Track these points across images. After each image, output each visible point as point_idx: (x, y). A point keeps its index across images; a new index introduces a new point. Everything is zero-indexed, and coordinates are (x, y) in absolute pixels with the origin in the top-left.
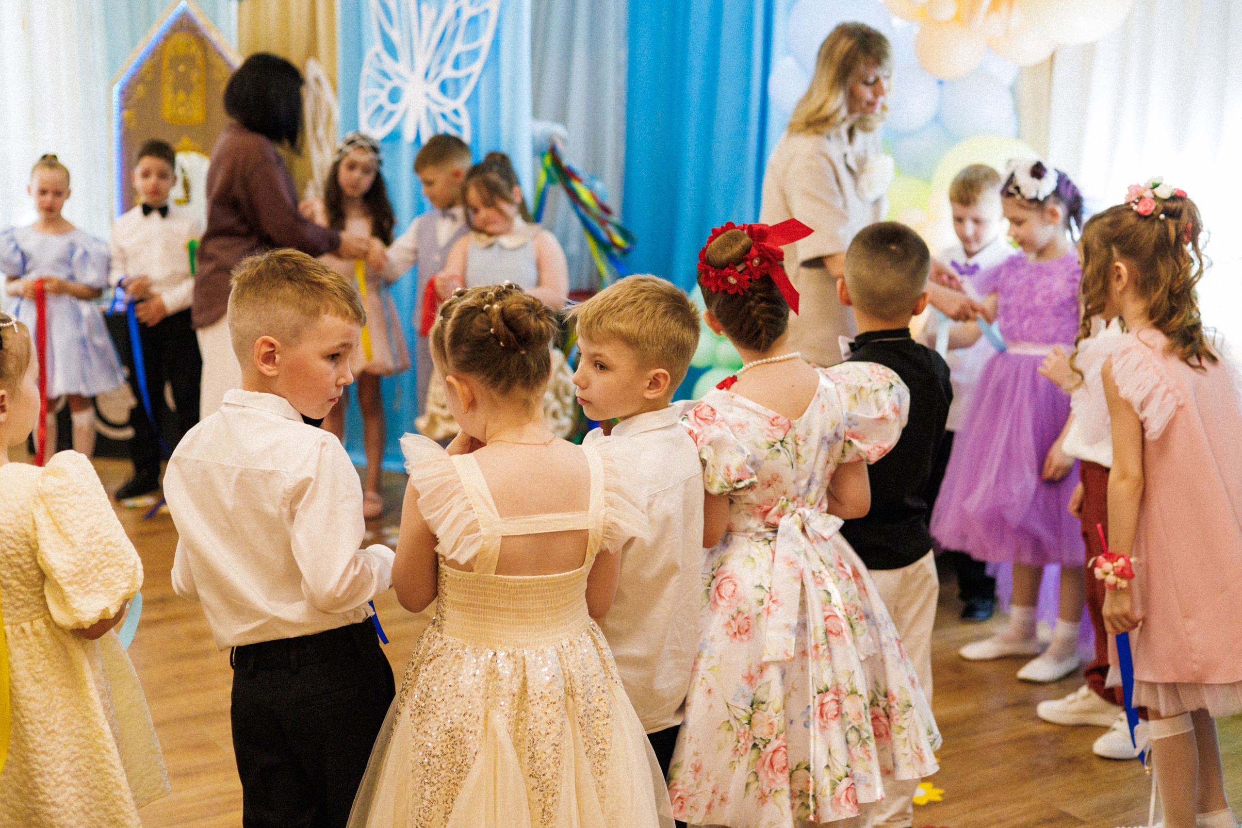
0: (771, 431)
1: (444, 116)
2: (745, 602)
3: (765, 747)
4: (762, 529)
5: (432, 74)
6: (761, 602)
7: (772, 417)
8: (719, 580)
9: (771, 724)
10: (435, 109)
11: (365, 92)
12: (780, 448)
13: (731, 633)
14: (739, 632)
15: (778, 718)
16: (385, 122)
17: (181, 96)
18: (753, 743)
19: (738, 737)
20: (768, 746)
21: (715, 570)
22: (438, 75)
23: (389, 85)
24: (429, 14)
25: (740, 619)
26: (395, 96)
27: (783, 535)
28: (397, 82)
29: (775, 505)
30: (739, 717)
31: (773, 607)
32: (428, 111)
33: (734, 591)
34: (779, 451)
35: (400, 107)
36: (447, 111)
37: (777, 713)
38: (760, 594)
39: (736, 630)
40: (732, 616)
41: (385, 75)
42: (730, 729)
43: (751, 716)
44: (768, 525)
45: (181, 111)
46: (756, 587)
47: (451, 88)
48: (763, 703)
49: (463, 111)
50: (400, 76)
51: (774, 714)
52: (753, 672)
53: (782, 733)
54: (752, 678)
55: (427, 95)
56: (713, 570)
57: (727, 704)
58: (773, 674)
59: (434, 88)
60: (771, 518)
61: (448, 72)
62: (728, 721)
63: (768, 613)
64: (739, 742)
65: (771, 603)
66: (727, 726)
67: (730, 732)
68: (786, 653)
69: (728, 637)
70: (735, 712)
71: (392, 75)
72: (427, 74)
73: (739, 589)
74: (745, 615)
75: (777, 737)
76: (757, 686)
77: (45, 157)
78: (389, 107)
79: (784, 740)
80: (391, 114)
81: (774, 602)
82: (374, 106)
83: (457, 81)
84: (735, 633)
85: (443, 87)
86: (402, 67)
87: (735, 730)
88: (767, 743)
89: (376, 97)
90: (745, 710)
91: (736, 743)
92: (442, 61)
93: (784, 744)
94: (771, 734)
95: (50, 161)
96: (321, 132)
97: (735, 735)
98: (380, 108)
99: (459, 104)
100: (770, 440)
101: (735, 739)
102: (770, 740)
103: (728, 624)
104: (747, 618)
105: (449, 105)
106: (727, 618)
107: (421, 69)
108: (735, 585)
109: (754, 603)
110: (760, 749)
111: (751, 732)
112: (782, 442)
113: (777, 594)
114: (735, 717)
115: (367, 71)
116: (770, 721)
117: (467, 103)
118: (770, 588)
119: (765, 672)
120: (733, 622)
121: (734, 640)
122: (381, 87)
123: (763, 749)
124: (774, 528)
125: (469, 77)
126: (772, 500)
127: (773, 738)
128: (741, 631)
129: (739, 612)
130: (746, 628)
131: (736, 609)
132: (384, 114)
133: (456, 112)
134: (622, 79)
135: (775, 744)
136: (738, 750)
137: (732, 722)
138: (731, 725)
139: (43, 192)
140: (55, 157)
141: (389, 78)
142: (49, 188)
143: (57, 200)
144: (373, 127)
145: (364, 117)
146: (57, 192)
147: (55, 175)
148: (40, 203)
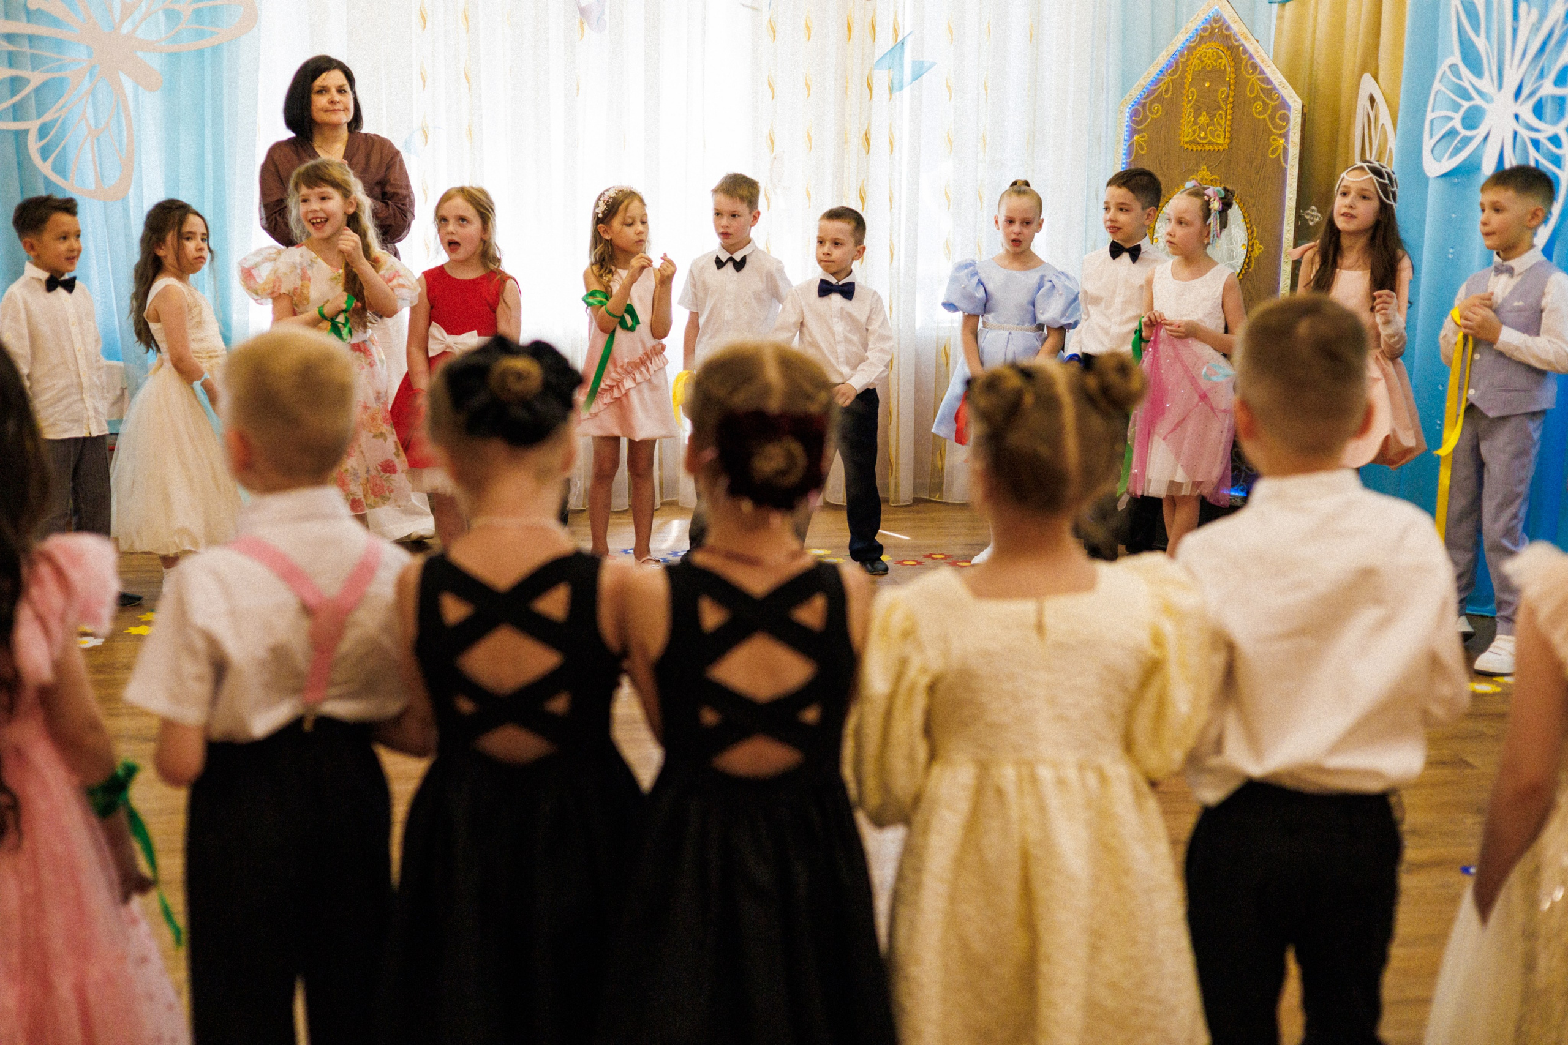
1: (1536, 143)
5: (1526, 92)
10: (1526, 134)
11: (1433, 113)
16: (1457, 151)
17: (1203, 117)
22: (1531, 94)
23: (1465, 105)
24: (1528, 16)
26: (1472, 119)
28: (1478, 101)
32: (1516, 136)
35: (1478, 134)
36: (1541, 136)
41: (1464, 94)
45: (1201, 135)
47: (1549, 110)
50: (1483, 95)
55: (1517, 117)
59: (1526, 111)
61: (1548, 89)
71: (1472, 93)
72: (1518, 93)
77: (1015, 184)
78: (1464, 132)
80: (1466, 141)
82: (1442, 131)
85: (1538, 110)
86: (1486, 84)
89: (1446, 119)
95: (1020, 187)
98: (1452, 133)
99: (1558, 128)
105: (1547, 129)
107: (1511, 85)
115: (1438, 87)
122: (1456, 107)
132: (1456, 140)
133: (1555, 140)
139: (1011, 221)
140: (1027, 184)
141: (1469, 98)
142: (1018, 216)
143: (1026, 231)
144: (1438, 160)
145: (1428, 143)
146: (1027, 223)
147: (1024, 202)
148: (1007, 235)
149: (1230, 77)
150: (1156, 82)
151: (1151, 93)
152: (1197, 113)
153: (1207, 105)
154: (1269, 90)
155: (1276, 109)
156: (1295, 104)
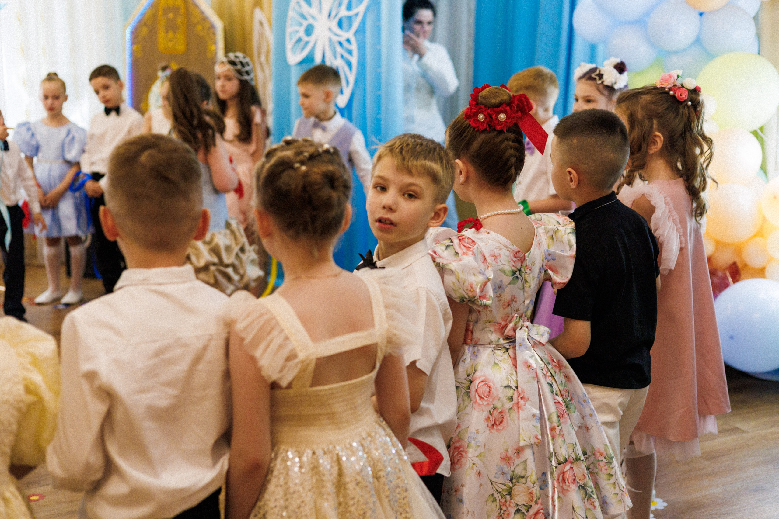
0: (514, 262)
1: (340, 44)
2: (498, 400)
3: (527, 511)
4: (502, 341)
5: (333, 14)
6: (511, 399)
7: (516, 251)
8: (477, 385)
9: (531, 493)
10: (335, 39)
11: (289, 30)
12: (519, 276)
13: (490, 425)
14: (495, 424)
15: (536, 488)
16: (303, 49)
17: (170, 35)
18: (516, 509)
19: (500, 506)
20: (530, 510)
21: (471, 376)
22: (336, 16)
23: (305, 23)
25: (496, 413)
26: (309, 31)
27: (520, 345)
28: (311, 21)
29: (510, 322)
30: (500, 490)
31: (522, 402)
32: (330, 40)
33: (489, 392)
34: (517, 277)
35: (312, 39)
36: (342, 39)
37: (534, 484)
38: (510, 393)
39: (493, 423)
40: (490, 412)
41: (303, 17)
42: (494, 500)
43: (511, 488)
44: (507, 338)
45: (170, 44)
46: (505, 387)
47: (345, 24)
48: (522, 477)
49: (353, 40)
50: (313, 17)
51: (532, 485)
52: (510, 453)
53: (539, 499)
54: (510, 458)
55: (330, 29)
56: (468, 376)
57: (491, 481)
58: (528, 454)
59: (334, 24)
60: (508, 331)
61: (343, 12)
62: (493, 494)
63: (518, 407)
64: (501, 509)
65: (520, 400)
66: (491, 499)
67: (495, 503)
68: (536, 437)
69: (488, 428)
70: (496, 487)
71: (307, 16)
72: (329, 15)
73: (493, 390)
74: (500, 410)
75: (536, 503)
76: (515, 465)
77: (49, 75)
78: (306, 39)
79: (541, 504)
80: (307, 43)
81: (521, 398)
82: (295, 39)
83: (349, 18)
84: (493, 425)
85: (340, 24)
86: (313, 11)
87: (498, 501)
88: (529, 508)
89: (297, 32)
90: (505, 485)
91: (499, 511)
92: (340, 5)
93: (542, 507)
94: (532, 501)
95: (52, 77)
96: (263, 58)
97: (498, 504)
98: (299, 40)
99: (350, 35)
100: (514, 268)
101: (498, 507)
102: (531, 506)
103: (488, 419)
104: (501, 412)
105: (345, 35)
106: (486, 414)
107: (326, 11)
108: (489, 387)
109: (505, 400)
110: (524, 513)
111: (512, 500)
112: (520, 270)
113: (523, 391)
114: (497, 491)
115: (291, 14)
116: (530, 491)
117: (356, 33)
118: (517, 387)
119: (521, 453)
120: (491, 417)
121: (492, 431)
122: (301, 25)
123: (526, 513)
124: (512, 340)
125: (357, 15)
126: (508, 317)
127: (533, 504)
128: (497, 423)
129: (495, 408)
130: (501, 420)
131: (492, 406)
132: (302, 43)
133: (348, 40)
134: (472, 21)
135: (535, 508)
136: (501, 516)
137: (496, 495)
138: (495, 498)
139: (46, 97)
140: (55, 74)
141: (306, 19)
142: (50, 95)
143: (57, 103)
144: (294, 53)
145: (289, 45)
146: (56, 97)
147: (53, 86)
148: (45, 105)
149: (182, 11)
150: (144, 15)
151: (140, 22)
152: (167, 32)
153: (172, 27)
154: (205, 19)
155: (209, 29)
156: (219, 25)
